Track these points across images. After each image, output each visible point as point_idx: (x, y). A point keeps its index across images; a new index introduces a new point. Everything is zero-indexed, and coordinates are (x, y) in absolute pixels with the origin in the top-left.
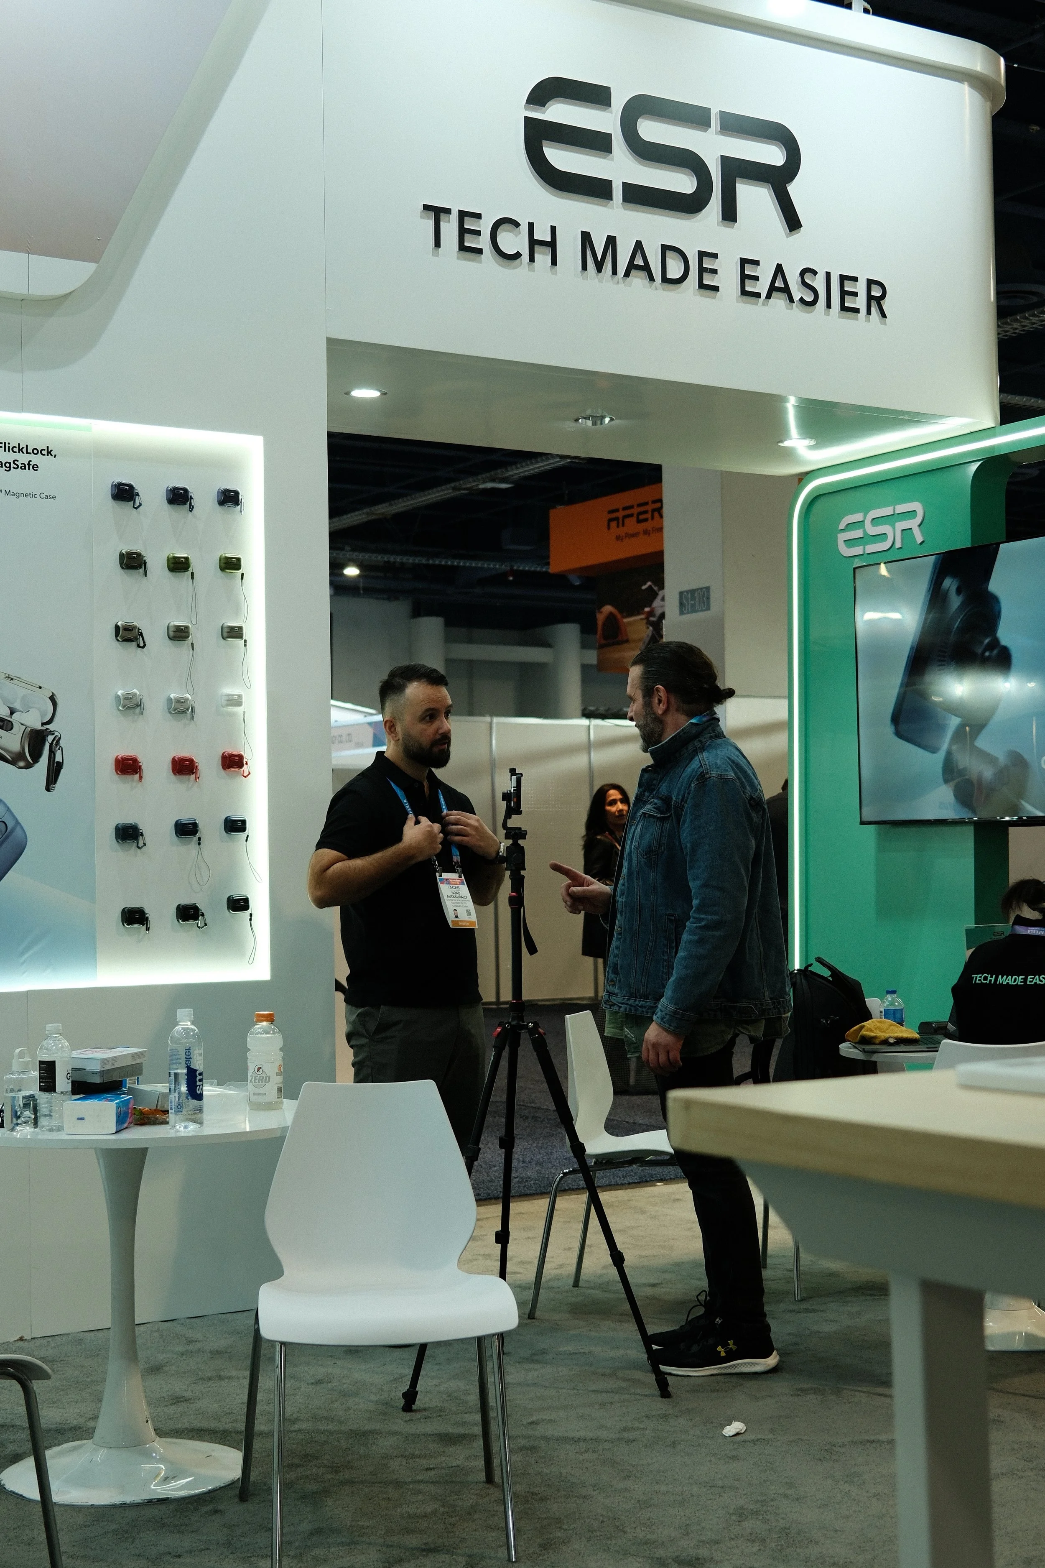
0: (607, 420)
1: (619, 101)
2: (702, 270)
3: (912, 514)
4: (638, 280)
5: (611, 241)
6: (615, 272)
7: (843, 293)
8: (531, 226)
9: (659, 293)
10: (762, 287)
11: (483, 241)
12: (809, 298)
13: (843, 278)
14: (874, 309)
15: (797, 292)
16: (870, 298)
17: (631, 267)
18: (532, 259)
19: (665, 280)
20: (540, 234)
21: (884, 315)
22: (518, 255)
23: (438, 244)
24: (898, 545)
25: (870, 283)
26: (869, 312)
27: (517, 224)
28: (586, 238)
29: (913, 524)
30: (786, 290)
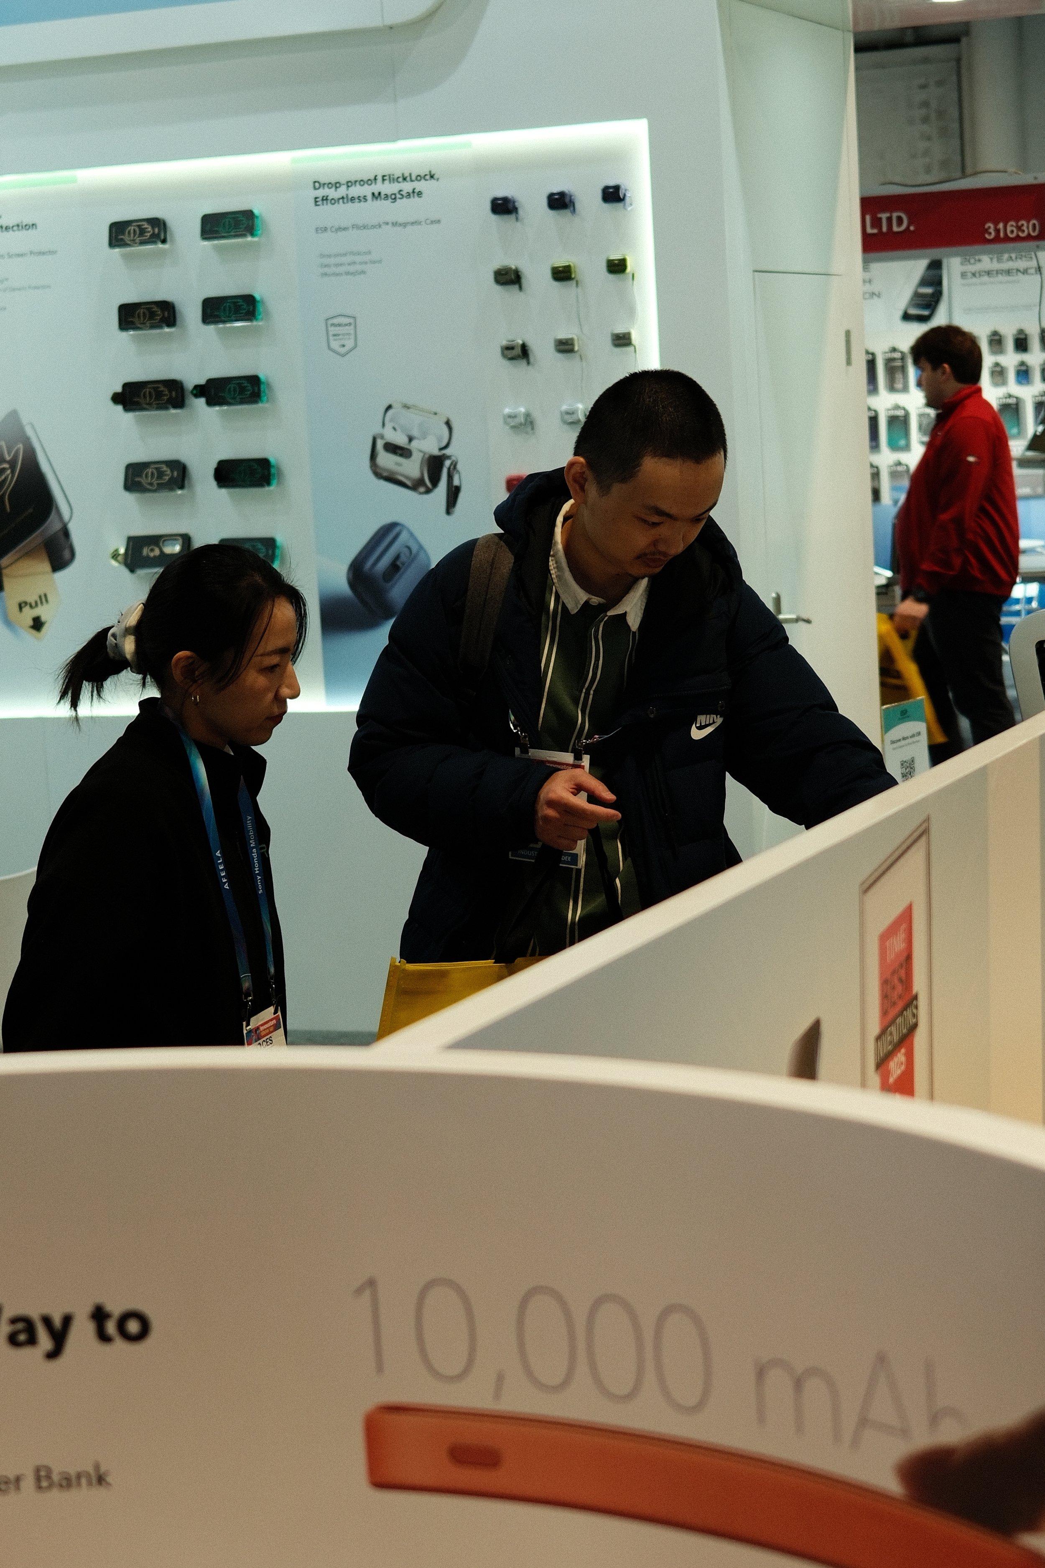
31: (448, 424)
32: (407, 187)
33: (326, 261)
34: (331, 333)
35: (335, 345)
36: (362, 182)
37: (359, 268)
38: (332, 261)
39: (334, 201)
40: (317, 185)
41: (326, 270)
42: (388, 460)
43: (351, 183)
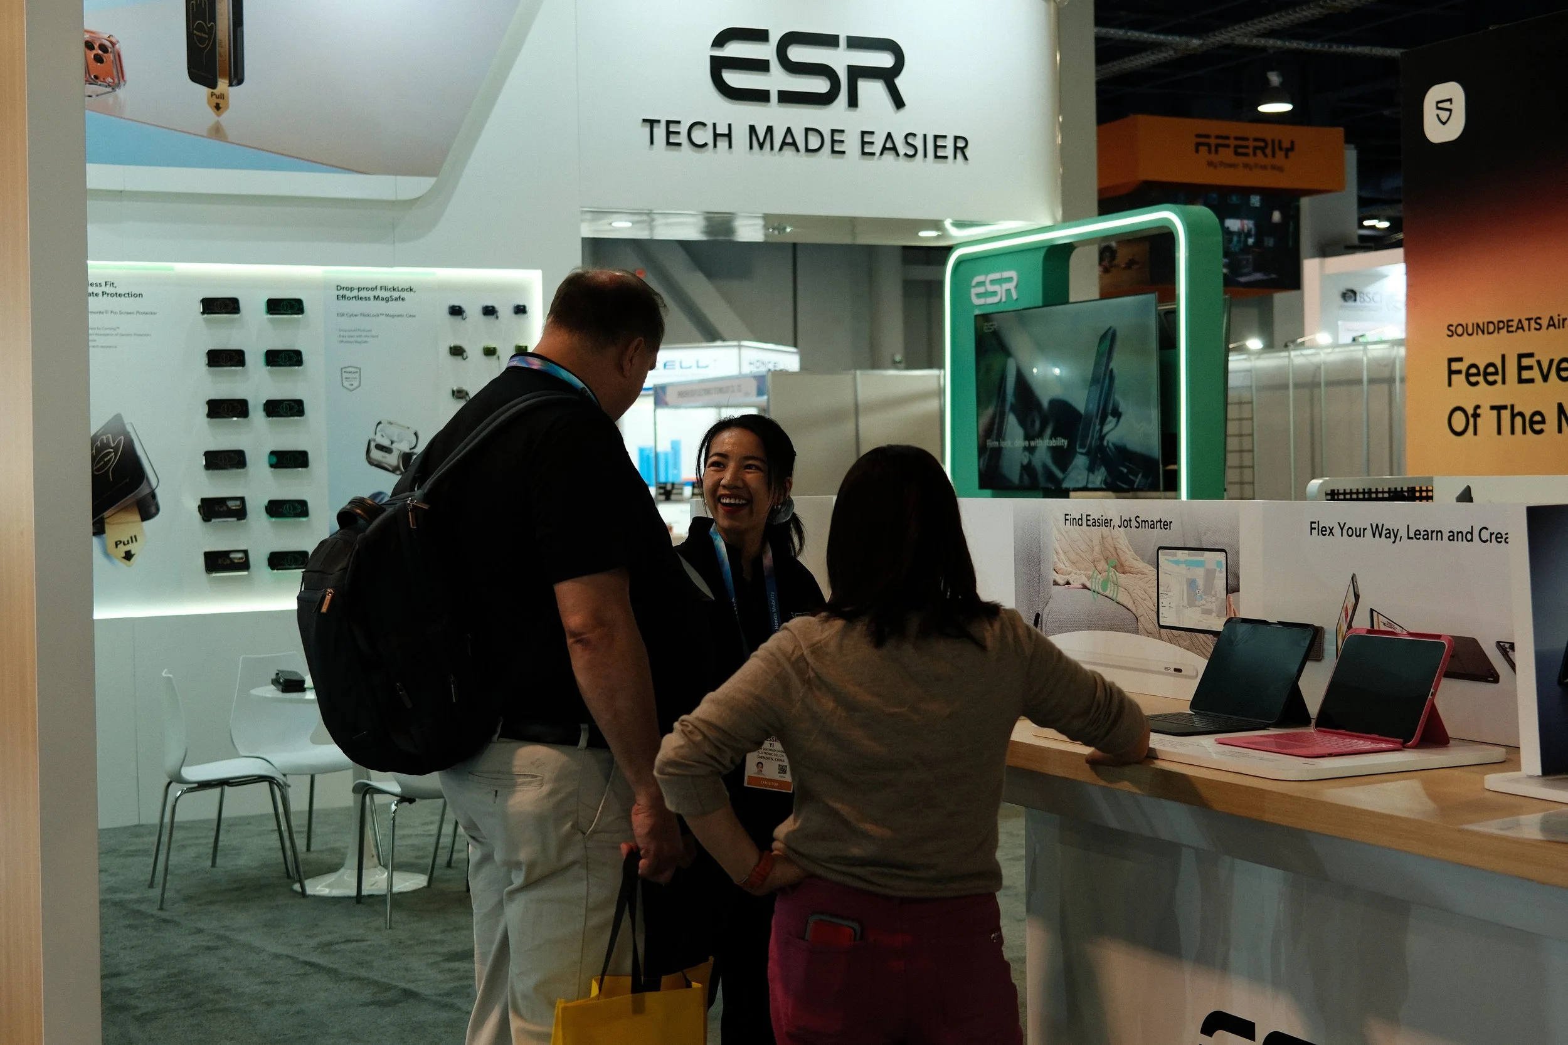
0: (788, 230)
1: (775, 38)
2: (833, 141)
3: (1010, 279)
4: (789, 152)
5: (770, 129)
6: (772, 148)
7: (936, 147)
8: (714, 125)
9: (803, 159)
10: (877, 148)
11: (683, 139)
12: (911, 152)
13: (936, 137)
14: (959, 155)
15: (902, 149)
16: (956, 148)
17: (784, 144)
18: (715, 146)
19: (807, 150)
20: (722, 129)
21: (966, 158)
22: (706, 144)
23: (652, 142)
24: (1004, 300)
25: (956, 138)
26: (955, 157)
27: (704, 125)
28: (752, 129)
29: (1011, 286)
30: (894, 149)
31: (416, 434)
32: (396, 294)
33: (342, 333)
34: (344, 377)
35: (346, 384)
36: (368, 289)
37: (364, 339)
38: (346, 334)
39: (349, 299)
40: (339, 288)
41: (344, 339)
42: (376, 454)
43: (359, 289)
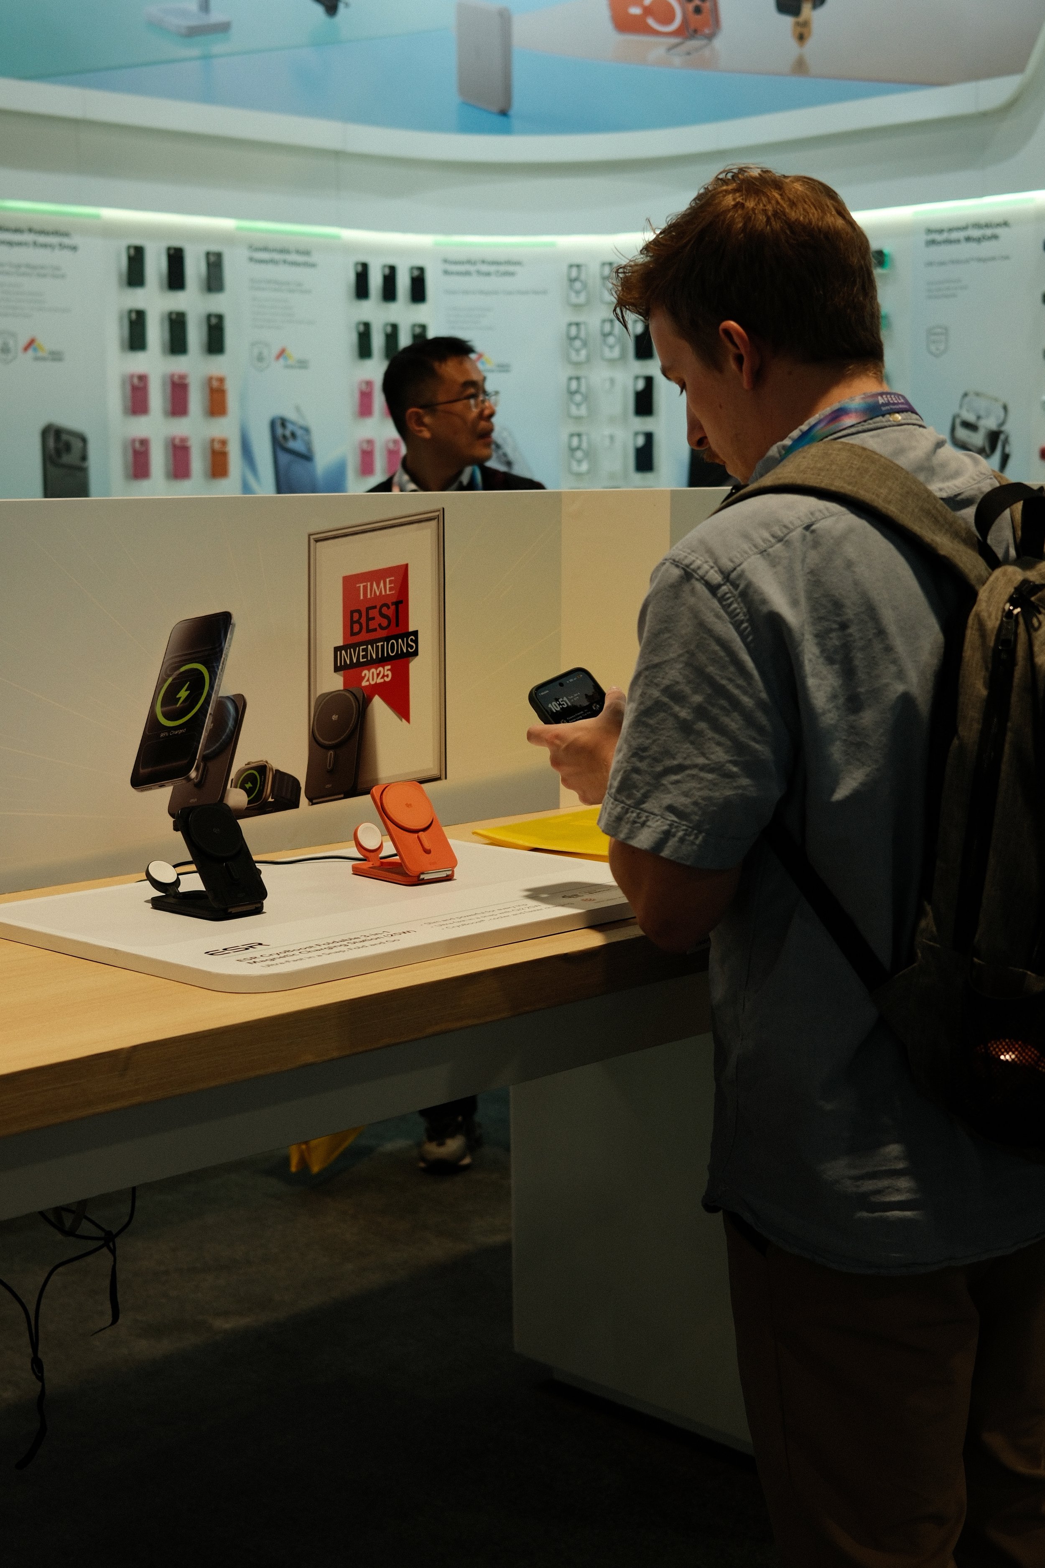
31: (1005, 408)
32: (988, 232)
33: (931, 287)
34: (931, 340)
35: (933, 348)
36: (959, 229)
37: (953, 292)
38: (936, 287)
39: (939, 243)
40: (929, 231)
41: (933, 294)
42: (962, 434)
43: (951, 230)
